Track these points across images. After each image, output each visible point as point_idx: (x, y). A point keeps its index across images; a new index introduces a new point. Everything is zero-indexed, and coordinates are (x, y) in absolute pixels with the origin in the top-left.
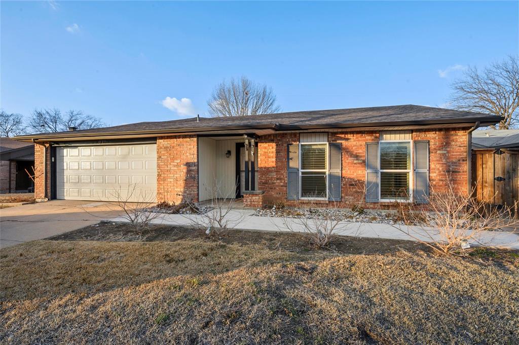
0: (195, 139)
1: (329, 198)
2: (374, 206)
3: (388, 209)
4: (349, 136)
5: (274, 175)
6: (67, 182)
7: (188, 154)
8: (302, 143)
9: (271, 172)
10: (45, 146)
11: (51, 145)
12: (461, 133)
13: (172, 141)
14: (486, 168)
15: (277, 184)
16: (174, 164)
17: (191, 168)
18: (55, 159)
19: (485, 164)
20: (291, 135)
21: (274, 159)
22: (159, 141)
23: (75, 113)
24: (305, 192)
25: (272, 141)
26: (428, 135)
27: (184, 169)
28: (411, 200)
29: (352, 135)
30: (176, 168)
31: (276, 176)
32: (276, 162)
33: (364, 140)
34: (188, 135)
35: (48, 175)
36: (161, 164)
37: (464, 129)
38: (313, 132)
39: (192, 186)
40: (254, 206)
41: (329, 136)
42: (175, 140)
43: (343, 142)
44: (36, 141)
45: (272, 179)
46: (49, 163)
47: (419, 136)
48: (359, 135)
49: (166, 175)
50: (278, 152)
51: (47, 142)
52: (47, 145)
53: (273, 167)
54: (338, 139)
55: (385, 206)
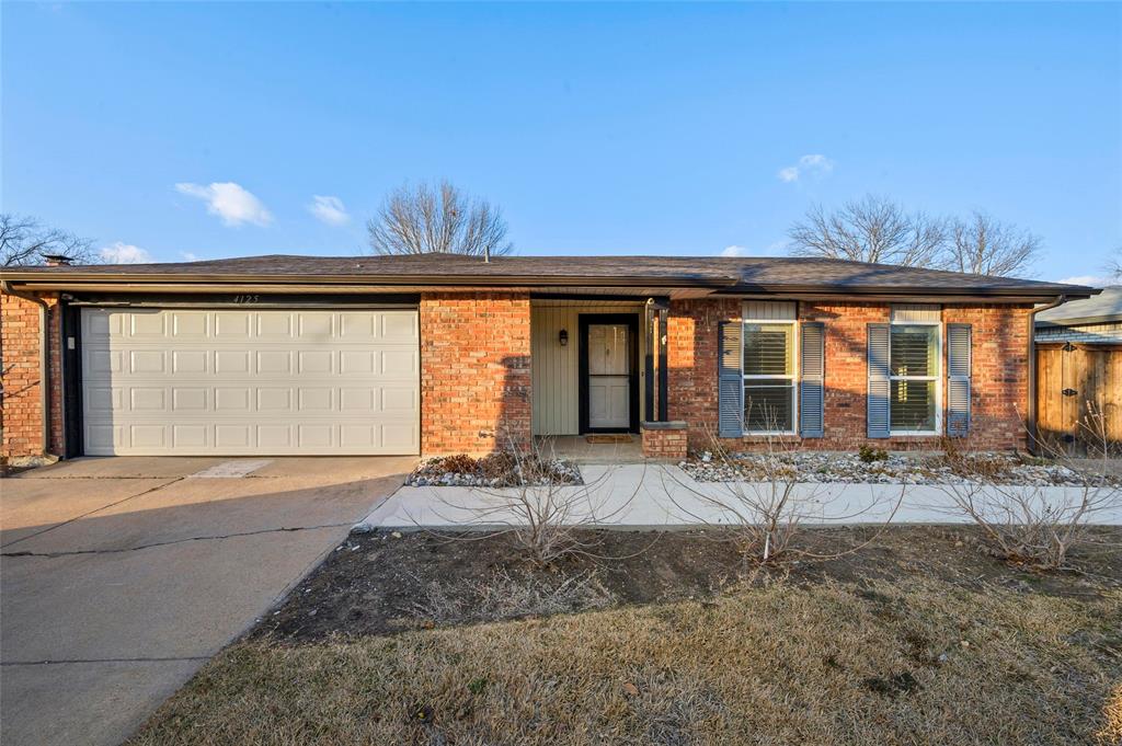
0: (526, 303)
1: (800, 433)
2: (881, 444)
3: (904, 450)
4: (837, 310)
5: (691, 386)
6: (121, 407)
7: (506, 339)
8: (748, 321)
9: (685, 379)
10: (45, 305)
11: (62, 302)
12: (1018, 312)
13: (463, 304)
14: (1051, 373)
15: (697, 405)
16: (469, 360)
17: (514, 371)
18: (78, 343)
19: (1050, 368)
20: (726, 303)
21: (691, 353)
22: (426, 305)
23: (13, 222)
24: (755, 420)
25: (687, 314)
26: (969, 315)
27: (498, 373)
28: (938, 431)
29: (843, 308)
30: (474, 371)
31: (694, 389)
32: (696, 358)
33: (865, 319)
34: (507, 293)
35: (56, 388)
36: (433, 360)
37: (1024, 306)
38: (768, 300)
39: (518, 413)
40: (671, 454)
41: (801, 309)
42: (473, 303)
43: (827, 320)
44: (15, 287)
45: (686, 394)
46: (57, 352)
47: (955, 316)
48: (857, 309)
49: (447, 389)
50: (699, 337)
51: (49, 294)
52: (53, 302)
53: (689, 369)
54: (818, 316)
55: (899, 444)
